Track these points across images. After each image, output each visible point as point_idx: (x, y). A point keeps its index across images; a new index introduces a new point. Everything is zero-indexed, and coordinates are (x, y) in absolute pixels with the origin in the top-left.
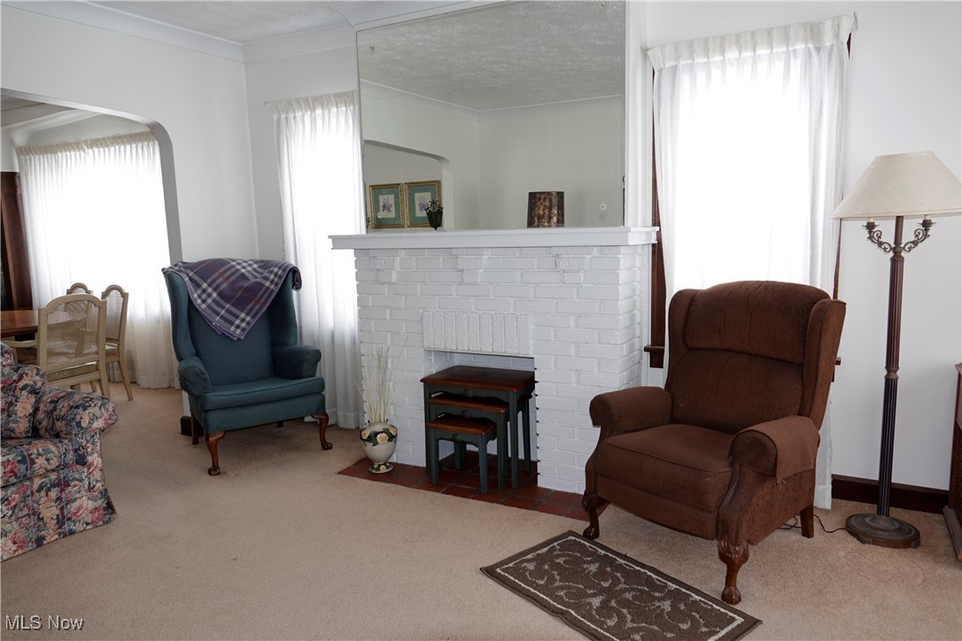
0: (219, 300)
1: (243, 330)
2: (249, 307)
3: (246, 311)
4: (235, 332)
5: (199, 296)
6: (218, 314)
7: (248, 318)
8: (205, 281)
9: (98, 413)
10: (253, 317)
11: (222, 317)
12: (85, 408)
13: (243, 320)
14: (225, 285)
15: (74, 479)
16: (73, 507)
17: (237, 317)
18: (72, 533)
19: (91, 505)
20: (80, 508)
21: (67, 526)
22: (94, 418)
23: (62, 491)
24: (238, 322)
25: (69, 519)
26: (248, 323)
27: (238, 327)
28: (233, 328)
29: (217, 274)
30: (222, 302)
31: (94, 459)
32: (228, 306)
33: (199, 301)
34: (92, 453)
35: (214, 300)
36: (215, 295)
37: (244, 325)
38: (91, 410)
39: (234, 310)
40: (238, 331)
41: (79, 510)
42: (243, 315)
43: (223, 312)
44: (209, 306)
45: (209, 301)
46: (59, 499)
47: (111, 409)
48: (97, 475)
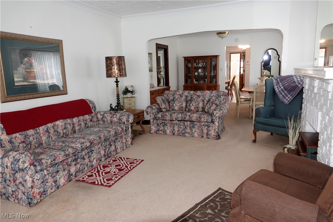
0: (283, 89)
1: (288, 101)
2: (292, 93)
3: (290, 95)
4: (285, 101)
5: (278, 88)
6: (281, 94)
7: (291, 97)
8: (281, 82)
9: (218, 112)
10: (292, 97)
11: (283, 96)
12: (215, 110)
13: (289, 98)
14: (287, 84)
15: (211, 126)
16: (210, 132)
17: (287, 96)
18: (209, 138)
19: (214, 134)
20: (211, 133)
21: (208, 136)
22: (217, 113)
23: (208, 128)
24: (287, 98)
25: (209, 135)
26: (290, 99)
27: (287, 100)
28: (285, 100)
29: (286, 80)
30: (284, 90)
31: (216, 123)
32: (286, 92)
33: (277, 89)
34: (216, 122)
35: (282, 89)
36: (282, 87)
37: (289, 99)
38: (216, 111)
39: (287, 93)
40: (287, 101)
41: (211, 134)
42: (289, 96)
43: (283, 94)
44: (279, 91)
45: (280, 89)
46: (207, 129)
47: (221, 112)
48: (217, 127)
